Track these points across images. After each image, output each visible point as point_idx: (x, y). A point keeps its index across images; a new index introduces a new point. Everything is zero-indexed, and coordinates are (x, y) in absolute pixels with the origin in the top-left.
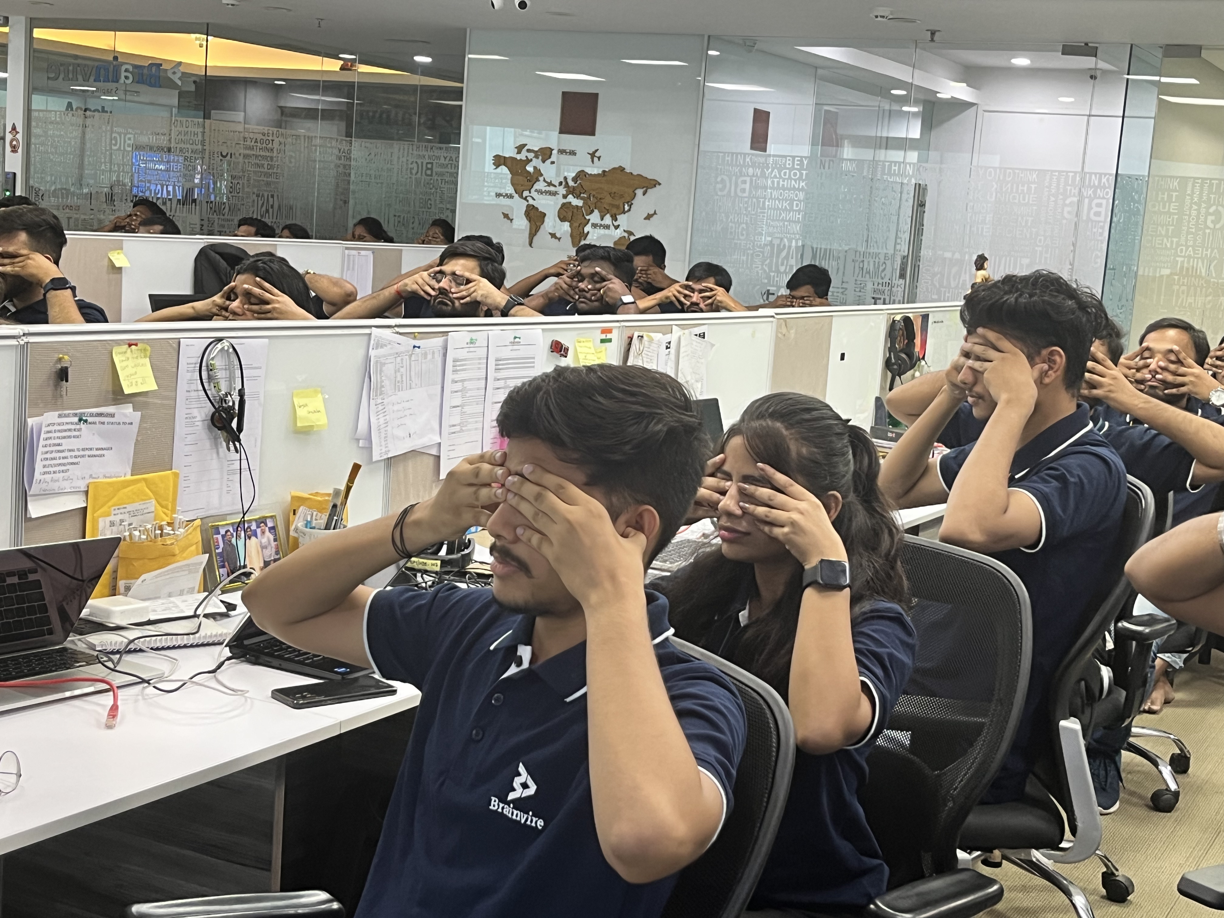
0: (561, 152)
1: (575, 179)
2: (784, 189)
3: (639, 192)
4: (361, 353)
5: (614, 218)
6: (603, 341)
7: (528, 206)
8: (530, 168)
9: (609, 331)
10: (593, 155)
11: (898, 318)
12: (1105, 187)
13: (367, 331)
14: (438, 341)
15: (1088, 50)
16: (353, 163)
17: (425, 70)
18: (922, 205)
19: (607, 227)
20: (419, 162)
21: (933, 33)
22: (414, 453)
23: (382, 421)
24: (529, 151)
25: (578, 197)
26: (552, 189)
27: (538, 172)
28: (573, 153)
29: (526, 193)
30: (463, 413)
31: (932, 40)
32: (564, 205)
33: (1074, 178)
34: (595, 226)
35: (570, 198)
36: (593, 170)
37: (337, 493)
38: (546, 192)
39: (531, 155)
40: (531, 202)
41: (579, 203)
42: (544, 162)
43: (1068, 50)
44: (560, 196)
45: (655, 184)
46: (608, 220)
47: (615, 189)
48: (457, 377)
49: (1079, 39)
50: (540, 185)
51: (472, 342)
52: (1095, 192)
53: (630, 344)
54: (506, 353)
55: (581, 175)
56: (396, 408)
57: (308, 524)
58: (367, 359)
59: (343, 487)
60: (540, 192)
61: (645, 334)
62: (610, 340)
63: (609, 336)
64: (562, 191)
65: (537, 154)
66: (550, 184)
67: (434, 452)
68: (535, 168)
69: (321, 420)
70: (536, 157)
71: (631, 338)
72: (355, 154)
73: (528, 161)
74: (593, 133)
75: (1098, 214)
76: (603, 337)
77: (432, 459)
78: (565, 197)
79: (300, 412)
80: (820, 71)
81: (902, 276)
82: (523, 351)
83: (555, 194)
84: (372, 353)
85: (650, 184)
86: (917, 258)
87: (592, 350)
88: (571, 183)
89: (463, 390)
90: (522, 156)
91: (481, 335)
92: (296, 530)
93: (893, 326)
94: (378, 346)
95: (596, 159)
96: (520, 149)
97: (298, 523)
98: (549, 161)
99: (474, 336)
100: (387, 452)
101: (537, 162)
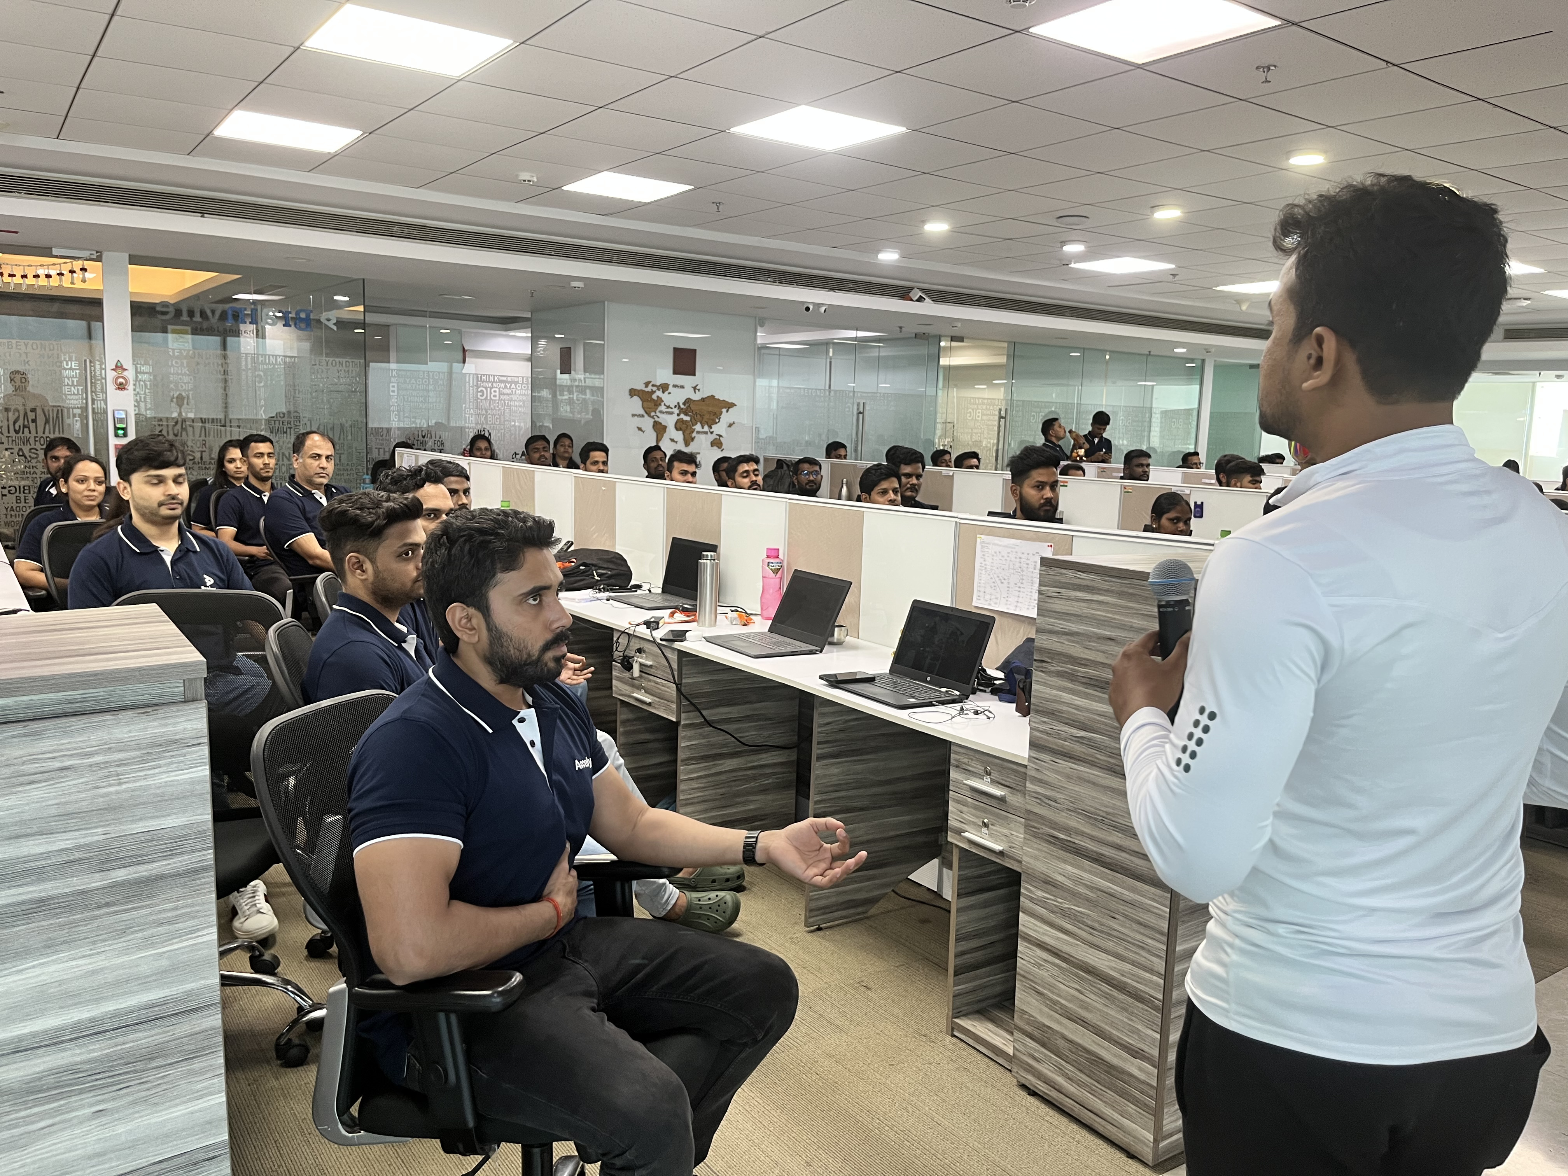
0: (675, 386)
1: (684, 404)
3: (724, 410)
5: (710, 427)
7: (655, 422)
8: (654, 397)
10: (695, 388)
19: (706, 433)
24: (653, 386)
25: (686, 414)
26: (669, 410)
27: (660, 400)
28: (682, 387)
29: (653, 414)
32: (678, 420)
34: (698, 432)
35: (682, 416)
36: (696, 397)
38: (667, 412)
39: (654, 389)
40: (657, 419)
41: (688, 418)
42: (663, 392)
44: (675, 415)
45: (732, 405)
46: (706, 428)
47: (710, 409)
50: (662, 408)
55: (688, 401)
60: (661, 412)
64: (676, 411)
66: (668, 407)
68: (658, 397)
70: (658, 389)
73: (653, 392)
74: (694, 375)
78: (678, 415)
83: (672, 413)
85: (730, 406)
88: (682, 406)
90: (649, 389)
95: (697, 391)
96: (647, 384)
98: (666, 393)
101: (659, 393)
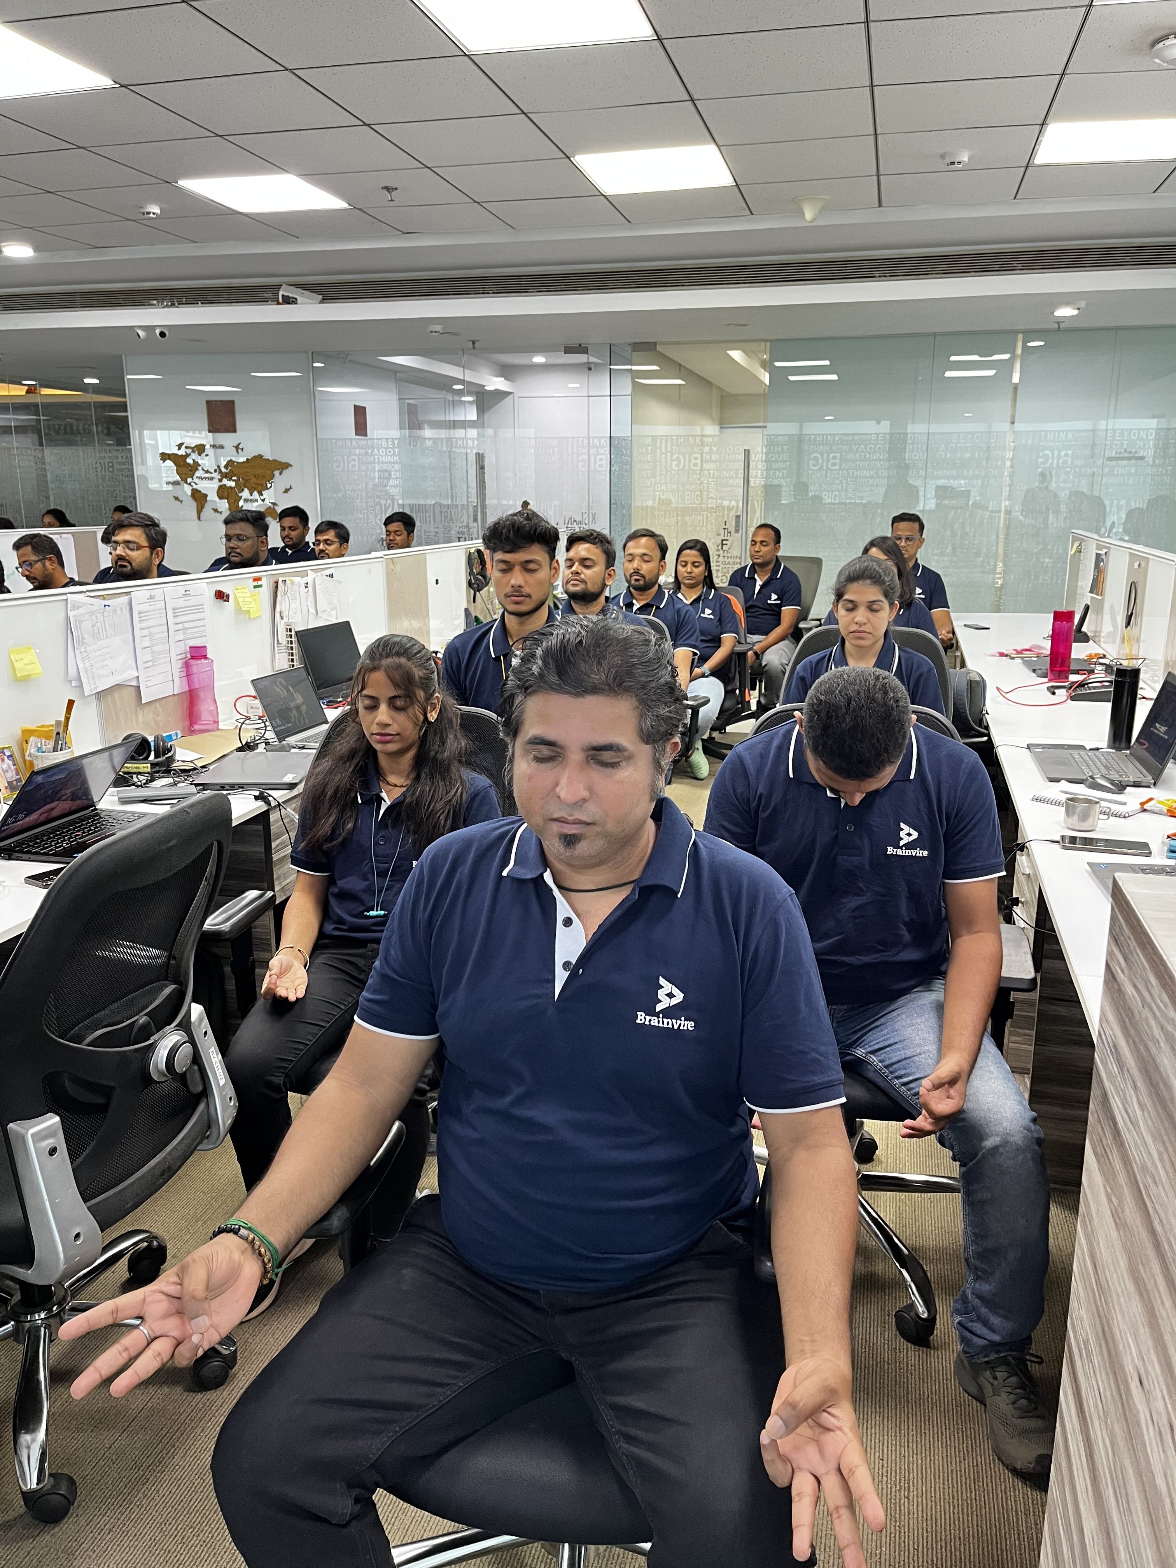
0: (212, 446)
1: (226, 467)
2: (384, 463)
3: (277, 473)
4: (63, 614)
5: (261, 494)
6: (255, 587)
7: (193, 490)
8: (189, 461)
9: (259, 579)
10: (237, 447)
11: (472, 551)
12: (603, 447)
13: (64, 597)
14: (125, 599)
15: (581, 349)
16: (47, 466)
17: (95, 389)
18: (482, 468)
19: (256, 500)
20: (102, 462)
21: (474, 343)
22: (118, 687)
23: (87, 665)
24: (187, 447)
25: (230, 479)
26: (209, 475)
27: (196, 465)
28: (221, 447)
29: (189, 480)
30: (153, 652)
31: (474, 348)
32: (220, 487)
33: (583, 441)
35: (225, 481)
36: (240, 459)
37: (58, 723)
38: (206, 478)
39: (189, 451)
40: (195, 486)
41: (233, 484)
42: (200, 454)
43: (569, 350)
44: (216, 481)
45: (287, 466)
46: (256, 495)
47: (258, 472)
48: (144, 625)
49: (575, 342)
50: (199, 474)
51: (151, 598)
52: (597, 450)
53: (277, 587)
54: (181, 603)
55: (230, 463)
56: (98, 653)
57: (39, 750)
58: (68, 619)
59: (62, 719)
60: (201, 478)
61: (287, 579)
62: (261, 586)
63: (260, 583)
64: (217, 476)
65: (193, 449)
66: (207, 472)
67: (134, 683)
68: (194, 460)
69: (37, 669)
70: (193, 451)
71: (277, 583)
72: (47, 460)
73: (187, 455)
74: (235, 431)
75: (601, 466)
76: (255, 583)
77: (133, 690)
78: (220, 480)
79: (17, 665)
80: (398, 375)
81: (475, 520)
82: (193, 601)
83: (212, 479)
84: (71, 614)
85: (283, 466)
86: (484, 507)
87: (248, 595)
88: (224, 470)
89: (151, 635)
90: (182, 452)
91: (158, 592)
92: (30, 755)
93: (470, 557)
94: (74, 608)
95: (240, 451)
96: (180, 446)
97: (31, 749)
98: (204, 454)
99: (153, 593)
100: (96, 688)
101: (194, 456)
